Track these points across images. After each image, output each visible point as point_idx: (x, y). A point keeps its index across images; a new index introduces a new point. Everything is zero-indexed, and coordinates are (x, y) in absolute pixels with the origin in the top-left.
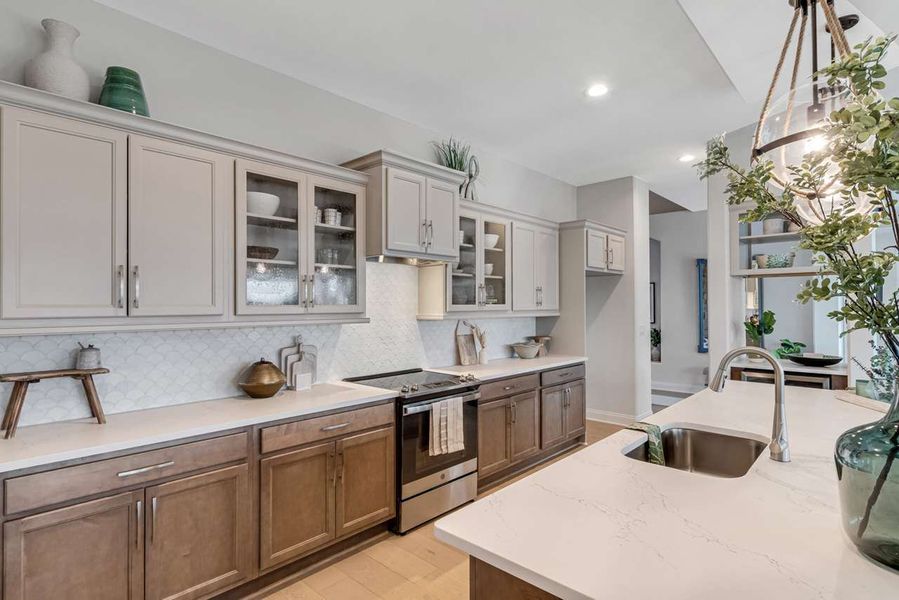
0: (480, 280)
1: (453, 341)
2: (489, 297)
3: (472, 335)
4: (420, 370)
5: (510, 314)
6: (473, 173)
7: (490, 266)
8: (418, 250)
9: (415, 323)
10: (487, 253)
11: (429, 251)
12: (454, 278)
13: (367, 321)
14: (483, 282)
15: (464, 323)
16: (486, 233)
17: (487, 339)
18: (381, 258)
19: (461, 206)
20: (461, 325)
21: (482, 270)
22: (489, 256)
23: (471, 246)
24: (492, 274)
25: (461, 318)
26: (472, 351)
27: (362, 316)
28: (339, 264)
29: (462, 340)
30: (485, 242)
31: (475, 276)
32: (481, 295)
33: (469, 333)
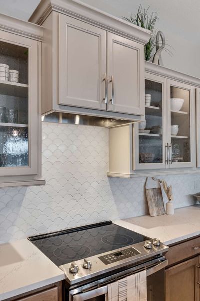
0: (167, 140)
1: (142, 194)
2: (175, 155)
3: (160, 189)
4: (110, 223)
5: (195, 170)
6: (160, 45)
7: (176, 128)
8: (99, 108)
9: (107, 179)
10: (173, 115)
11: (110, 109)
12: (141, 137)
13: (43, 183)
14: (170, 142)
15: (153, 178)
16: (172, 97)
17: (174, 191)
18: (78, 119)
19: (147, 70)
20: (150, 181)
21: (169, 132)
22: (175, 118)
23: (158, 108)
24: (178, 135)
25: (150, 175)
26: (160, 204)
27: (36, 178)
28: (15, 122)
29: (151, 193)
30: (171, 106)
31: (162, 136)
32: (167, 153)
33: (157, 186)
